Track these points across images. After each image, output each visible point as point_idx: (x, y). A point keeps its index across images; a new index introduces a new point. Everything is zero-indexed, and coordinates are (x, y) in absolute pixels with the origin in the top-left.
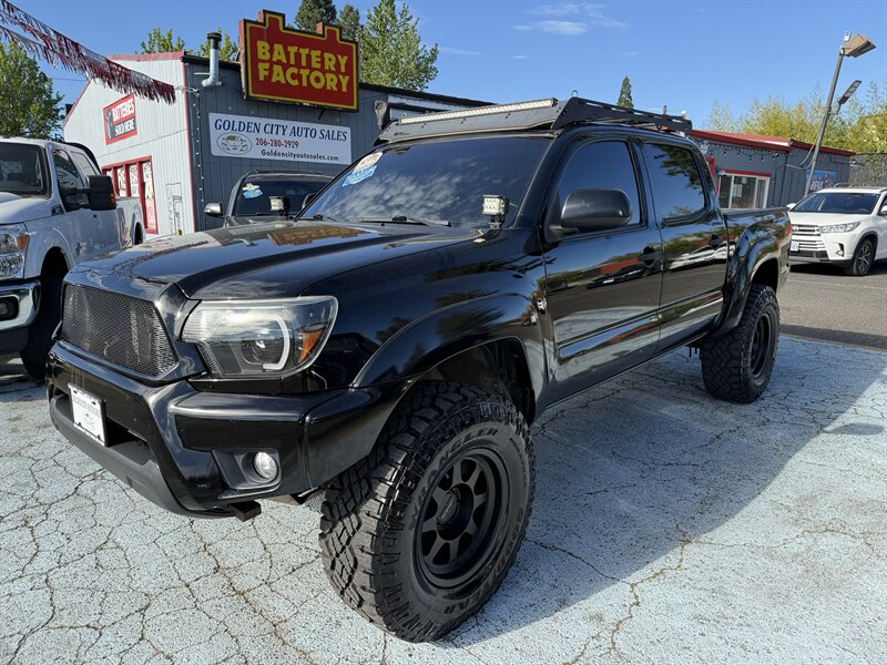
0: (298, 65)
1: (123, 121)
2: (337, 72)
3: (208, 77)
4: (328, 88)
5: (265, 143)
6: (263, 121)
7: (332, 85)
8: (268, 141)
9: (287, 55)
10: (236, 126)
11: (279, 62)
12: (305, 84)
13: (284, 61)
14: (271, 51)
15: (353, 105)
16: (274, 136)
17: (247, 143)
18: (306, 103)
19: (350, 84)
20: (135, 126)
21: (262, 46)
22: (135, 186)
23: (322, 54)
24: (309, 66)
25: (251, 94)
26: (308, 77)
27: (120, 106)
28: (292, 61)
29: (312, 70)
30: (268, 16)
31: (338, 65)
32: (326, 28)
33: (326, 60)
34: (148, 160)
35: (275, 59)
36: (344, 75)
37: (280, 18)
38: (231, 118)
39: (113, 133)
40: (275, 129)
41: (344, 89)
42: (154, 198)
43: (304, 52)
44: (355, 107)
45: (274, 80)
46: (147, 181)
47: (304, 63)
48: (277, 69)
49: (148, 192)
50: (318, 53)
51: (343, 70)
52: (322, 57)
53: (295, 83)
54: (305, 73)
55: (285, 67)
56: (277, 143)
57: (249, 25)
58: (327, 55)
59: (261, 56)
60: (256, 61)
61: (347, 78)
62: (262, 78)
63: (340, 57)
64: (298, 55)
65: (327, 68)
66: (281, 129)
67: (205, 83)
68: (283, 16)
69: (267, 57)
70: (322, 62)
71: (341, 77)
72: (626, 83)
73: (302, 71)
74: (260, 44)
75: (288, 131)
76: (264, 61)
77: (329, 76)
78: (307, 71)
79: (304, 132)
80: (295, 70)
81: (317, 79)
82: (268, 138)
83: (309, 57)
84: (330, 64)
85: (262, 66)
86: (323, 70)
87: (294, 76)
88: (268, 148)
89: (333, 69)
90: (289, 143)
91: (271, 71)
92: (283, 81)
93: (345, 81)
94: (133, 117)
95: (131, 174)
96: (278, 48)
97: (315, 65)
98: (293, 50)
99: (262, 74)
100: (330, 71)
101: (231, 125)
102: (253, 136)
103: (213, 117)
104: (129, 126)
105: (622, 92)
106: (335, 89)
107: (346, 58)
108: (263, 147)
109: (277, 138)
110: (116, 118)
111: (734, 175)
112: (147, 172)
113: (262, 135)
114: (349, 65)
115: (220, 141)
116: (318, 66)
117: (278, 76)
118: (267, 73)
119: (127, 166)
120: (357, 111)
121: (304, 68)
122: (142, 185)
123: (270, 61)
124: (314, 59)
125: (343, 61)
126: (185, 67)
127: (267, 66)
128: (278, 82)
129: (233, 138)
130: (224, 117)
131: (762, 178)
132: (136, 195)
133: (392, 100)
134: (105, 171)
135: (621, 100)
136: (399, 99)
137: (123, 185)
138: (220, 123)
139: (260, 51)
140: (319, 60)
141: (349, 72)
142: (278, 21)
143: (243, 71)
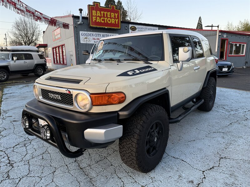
0: (104, 17)
2: (115, 18)
3: (79, 21)
4: (112, 23)
5: (95, 39)
6: (94, 33)
7: (113, 22)
8: (96, 39)
9: (101, 14)
11: (99, 16)
12: (106, 22)
13: (100, 16)
14: (96, 13)
15: (119, 27)
16: (97, 37)
17: (90, 39)
18: (106, 28)
20: (61, 36)
21: (94, 12)
22: (61, 52)
23: (111, 13)
25: (91, 26)
26: (107, 20)
27: (57, 31)
28: (102, 16)
29: (108, 18)
30: (95, 3)
31: (115, 16)
32: (112, 6)
34: (64, 45)
35: (97, 15)
36: (117, 19)
38: (86, 32)
39: (55, 38)
40: (98, 35)
41: (117, 23)
42: (66, 55)
43: (105, 13)
44: (120, 28)
45: (97, 21)
46: (64, 51)
47: (105, 16)
48: (98, 18)
49: (64, 54)
50: (109, 13)
51: (116, 17)
52: (110, 14)
53: (103, 22)
54: (106, 19)
55: (100, 17)
56: (98, 39)
57: (90, 6)
58: (112, 14)
59: (93, 15)
60: (92, 16)
61: (118, 20)
62: (94, 21)
63: (115, 14)
64: (104, 14)
65: (112, 17)
66: (99, 35)
67: (79, 23)
68: (100, 3)
69: (95, 15)
70: (111, 16)
71: (116, 19)
72: (200, 18)
73: (105, 18)
74: (93, 11)
75: (101, 36)
77: (112, 19)
79: (106, 36)
80: (103, 18)
81: (109, 21)
82: (96, 38)
83: (107, 14)
84: (112, 16)
87: (103, 20)
88: (96, 41)
89: (114, 17)
91: (96, 19)
92: (100, 22)
93: (117, 21)
94: (60, 33)
95: (60, 49)
96: (98, 12)
97: (109, 16)
98: (102, 12)
99: (94, 20)
100: (113, 18)
101: (86, 34)
102: (92, 37)
103: (81, 32)
104: (59, 36)
105: (199, 21)
106: (114, 23)
107: (117, 14)
108: (95, 40)
110: (56, 34)
111: (234, 44)
112: (64, 49)
113: (94, 37)
114: (118, 16)
115: (83, 39)
116: (109, 17)
117: (98, 20)
118: (95, 19)
119: (59, 47)
120: (119, 29)
121: (105, 17)
122: (63, 52)
123: (96, 16)
124: (108, 15)
125: (116, 15)
126: (73, 19)
127: (95, 17)
128: (98, 22)
129: (86, 38)
130: (84, 32)
131: (244, 44)
132: (61, 55)
133: (130, 26)
134: (53, 49)
135: (198, 23)
136: (132, 25)
137: (58, 52)
138: (82, 34)
139: (93, 13)
140: (110, 15)
141: (118, 18)
142: (98, 4)
143: (89, 19)
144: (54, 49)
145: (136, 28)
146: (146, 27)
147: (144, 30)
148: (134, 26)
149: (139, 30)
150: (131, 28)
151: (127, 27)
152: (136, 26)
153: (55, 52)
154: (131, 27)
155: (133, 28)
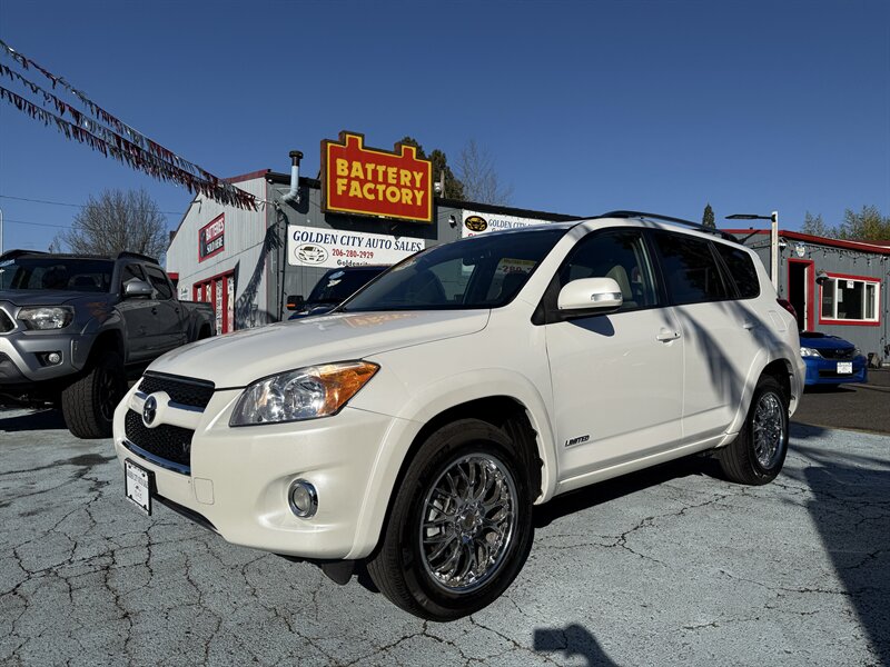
0: (375, 181)
1: (214, 239)
2: (412, 187)
3: (289, 191)
4: (404, 202)
5: (341, 254)
6: (340, 233)
7: (407, 199)
8: (344, 252)
9: (365, 171)
10: (314, 238)
11: (357, 178)
12: (381, 198)
13: (362, 177)
14: (350, 168)
15: (427, 217)
16: (350, 248)
17: (324, 253)
18: (382, 216)
19: (425, 198)
20: (223, 243)
21: (342, 164)
22: (219, 299)
23: (399, 171)
25: (329, 207)
26: (384, 192)
27: (212, 226)
28: (370, 177)
29: (388, 185)
30: (348, 136)
31: (413, 181)
32: (403, 147)
33: (403, 176)
34: (232, 274)
35: (353, 175)
36: (419, 190)
37: (360, 139)
38: (309, 230)
39: (205, 250)
40: (351, 240)
41: (419, 203)
43: (381, 169)
44: (429, 220)
45: (351, 194)
46: (230, 293)
47: (380, 179)
48: (355, 184)
49: (230, 304)
50: (395, 170)
51: (418, 185)
52: (398, 174)
53: (372, 197)
54: (381, 188)
55: (362, 183)
56: (353, 254)
57: (329, 145)
58: (403, 172)
59: (339, 173)
60: (335, 176)
61: (422, 193)
62: (340, 193)
63: (415, 173)
64: (375, 172)
65: (402, 183)
66: (357, 241)
68: (363, 136)
69: (346, 173)
70: (398, 178)
71: (416, 192)
73: (378, 187)
74: (340, 162)
75: (364, 243)
76: (342, 177)
77: (404, 191)
78: (383, 187)
79: (380, 243)
80: (372, 186)
81: (393, 194)
82: (344, 249)
83: (385, 174)
84: (405, 180)
85: (340, 182)
86: (398, 185)
87: (370, 191)
88: (343, 259)
89: (409, 184)
90: (365, 254)
91: (349, 186)
92: (360, 196)
93: (419, 195)
94: (222, 235)
95: (218, 288)
96: (357, 165)
97: (391, 181)
98: (370, 167)
99: (340, 189)
100: (405, 186)
101: (309, 237)
102: (329, 247)
103: (292, 229)
104: (218, 243)
106: (410, 203)
107: (421, 174)
108: (339, 257)
109: (353, 249)
110: (209, 237)
112: (230, 286)
113: (338, 246)
114: (424, 181)
115: (298, 251)
116: (395, 182)
117: (356, 191)
118: (344, 188)
119: (214, 281)
120: (427, 224)
121: (380, 183)
122: (226, 298)
124: (390, 176)
125: (418, 177)
126: (268, 183)
127: (345, 181)
128: (356, 196)
129: (310, 249)
130: (302, 229)
131: (871, 283)
132: (220, 307)
133: (466, 214)
134: (196, 287)
136: (473, 213)
137: (210, 299)
138: (298, 234)
139: (339, 168)
140: (395, 176)
141: (424, 187)
142: (358, 141)
143: (322, 185)
145: (485, 223)
146: (521, 220)
148: (479, 214)
149: (497, 228)
150: (467, 221)
151: (453, 218)
152: (486, 216)
153: (199, 298)
154: (470, 218)
155: (474, 223)
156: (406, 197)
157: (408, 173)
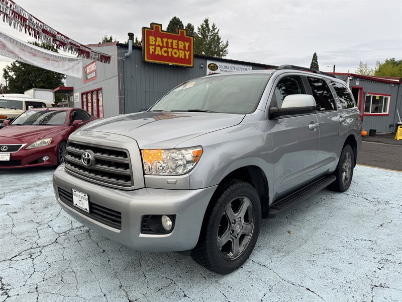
0: (167, 47)
1: (91, 73)
2: (184, 50)
3: (128, 52)
4: (180, 57)
7: (182, 56)
9: (163, 42)
11: (159, 46)
12: (170, 55)
13: (161, 45)
14: (156, 41)
15: (191, 64)
18: (170, 64)
19: (190, 55)
20: (96, 74)
21: (152, 39)
22: (95, 101)
23: (178, 42)
24: (172, 47)
25: (146, 60)
26: (171, 52)
27: (90, 66)
28: (165, 45)
29: (173, 49)
30: (154, 25)
31: (185, 46)
32: (180, 30)
33: (180, 44)
34: (101, 89)
35: (157, 44)
36: (187, 51)
37: (160, 26)
39: (87, 78)
41: (187, 57)
42: (103, 106)
43: (170, 41)
44: (192, 65)
45: (156, 53)
46: (100, 99)
47: (170, 46)
48: (158, 48)
49: (100, 104)
50: (176, 41)
51: (187, 49)
52: (178, 43)
53: (165, 55)
54: (170, 50)
55: (161, 48)
57: (146, 30)
58: (180, 42)
59: (151, 43)
60: (149, 45)
61: (189, 52)
62: (151, 53)
63: (186, 43)
64: (167, 43)
65: (180, 48)
67: (126, 54)
68: (161, 25)
69: (154, 43)
70: (178, 45)
71: (186, 52)
72: (315, 56)
74: (151, 38)
76: (152, 45)
77: (180, 51)
81: (176, 53)
83: (172, 43)
84: (181, 46)
85: (151, 48)
86: (178, 49)
87: (165, 52)
89: (183, 48)
91: (155, 49)
92: (160, 54)
93: (187, 54)
94: (95, 71)
95: (93, 96)
96: (159, 39)
97: (175, 47)
98: (165, 40)
99: (151, 51)
100: (181, 49)
104: (93, 75)
105: (313, 60)
106: (183, 57)
107: (188, 43)
110: (88, 71)
111: (372, 95)
112: (100, 95)
114: (190, 47)
117: (158, 52)
118: (153, 50)
119: (92, 92)
120: (191, 67)
121: (170, 48)
122: (98, 100)
123: (155, 45)
124: (174, 44)
125: (187, 45)
126: (118, 48)
127: (153, 47)
128: (158, 54)
131: (386, 97)
132: (95, 105)
133: (209, 62)
134: (82, 94)
135: (312, 63)
136: (211, 62)
137: (90, 101)
139: (151, 41)
140: (176, 44)
141: (189, 50)
142: (159, 27)
143: (143, 49)
144: (84, 96)
145: (217, 67)
146: (233, 65)
147: (229, 70)
148: (214, 63)
149: (222, 69)
150: (209, 66)
151: (203, 64)
152: (218, 64)
153: (85, 100)
154: (210, 64)
155: (212, 67)
156: (181, 54)
157: (183, 43)
